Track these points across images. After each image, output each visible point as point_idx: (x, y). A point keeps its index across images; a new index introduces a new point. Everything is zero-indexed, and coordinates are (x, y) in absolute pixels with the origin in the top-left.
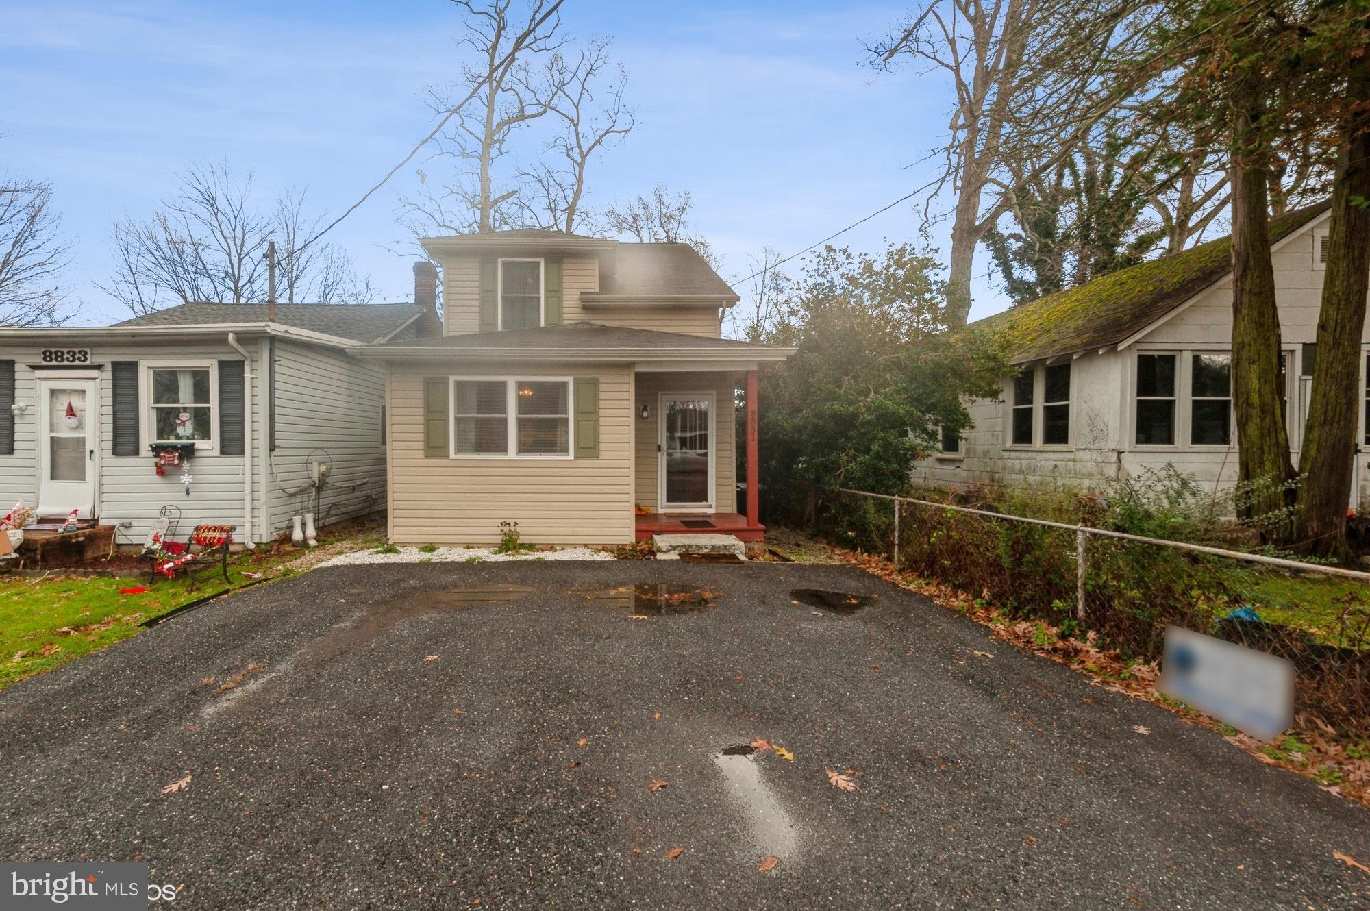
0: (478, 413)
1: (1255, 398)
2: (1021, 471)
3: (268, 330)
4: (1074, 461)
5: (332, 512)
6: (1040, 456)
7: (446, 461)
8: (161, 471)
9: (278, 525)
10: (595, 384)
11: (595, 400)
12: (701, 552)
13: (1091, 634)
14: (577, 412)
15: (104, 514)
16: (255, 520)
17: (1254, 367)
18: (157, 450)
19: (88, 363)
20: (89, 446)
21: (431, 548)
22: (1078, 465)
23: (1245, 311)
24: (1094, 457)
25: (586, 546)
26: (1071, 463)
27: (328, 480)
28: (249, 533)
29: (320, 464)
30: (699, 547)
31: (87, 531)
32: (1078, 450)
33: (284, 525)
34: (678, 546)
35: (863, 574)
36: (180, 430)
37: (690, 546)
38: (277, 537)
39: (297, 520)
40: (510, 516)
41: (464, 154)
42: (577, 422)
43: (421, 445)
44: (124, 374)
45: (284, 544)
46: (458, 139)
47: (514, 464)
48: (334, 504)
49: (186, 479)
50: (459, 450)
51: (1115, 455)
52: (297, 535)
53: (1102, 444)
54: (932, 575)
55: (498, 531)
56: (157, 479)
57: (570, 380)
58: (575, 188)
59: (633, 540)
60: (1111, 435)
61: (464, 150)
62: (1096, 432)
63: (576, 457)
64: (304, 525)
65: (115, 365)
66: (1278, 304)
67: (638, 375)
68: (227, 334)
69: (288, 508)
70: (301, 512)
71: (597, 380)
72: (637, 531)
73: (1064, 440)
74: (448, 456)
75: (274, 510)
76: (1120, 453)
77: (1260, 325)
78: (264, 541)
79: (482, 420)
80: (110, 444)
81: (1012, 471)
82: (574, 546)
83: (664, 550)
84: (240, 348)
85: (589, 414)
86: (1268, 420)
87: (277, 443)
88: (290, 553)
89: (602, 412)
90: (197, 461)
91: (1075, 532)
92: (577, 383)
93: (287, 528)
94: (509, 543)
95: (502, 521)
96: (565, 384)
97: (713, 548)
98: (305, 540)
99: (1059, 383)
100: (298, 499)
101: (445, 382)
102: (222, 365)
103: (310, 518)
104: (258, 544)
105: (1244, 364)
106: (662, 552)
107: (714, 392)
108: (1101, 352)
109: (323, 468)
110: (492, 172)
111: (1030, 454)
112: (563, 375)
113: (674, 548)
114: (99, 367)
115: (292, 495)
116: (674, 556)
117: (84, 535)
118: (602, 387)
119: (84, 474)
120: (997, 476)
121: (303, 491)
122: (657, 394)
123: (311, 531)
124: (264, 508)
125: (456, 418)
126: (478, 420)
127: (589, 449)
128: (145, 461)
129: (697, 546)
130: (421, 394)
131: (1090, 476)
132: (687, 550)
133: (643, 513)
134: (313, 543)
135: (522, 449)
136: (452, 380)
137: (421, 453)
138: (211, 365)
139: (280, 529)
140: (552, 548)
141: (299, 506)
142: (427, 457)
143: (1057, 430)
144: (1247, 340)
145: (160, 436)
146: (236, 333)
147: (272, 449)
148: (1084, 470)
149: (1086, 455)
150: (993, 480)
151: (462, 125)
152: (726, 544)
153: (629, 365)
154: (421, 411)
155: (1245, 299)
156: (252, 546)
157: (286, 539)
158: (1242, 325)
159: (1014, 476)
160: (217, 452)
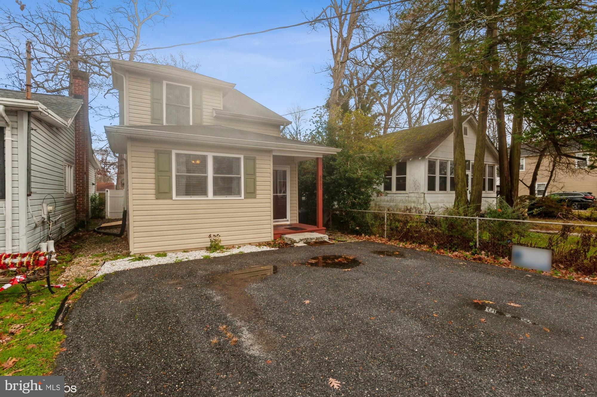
0: (187, 173)
1: (460, 176)
2: (388, 201)
3: (39, 107)
4: (408, 197)
6: (395, 195)
7: (171, 201)
10: (254, 159)
11: (254, 168)
12: (312, 241)
13: (483, 252)
14: (246, 174)
17: (460, 166)
21: (164, 254)
22: (410, 199)
23: (458, 148)
24: (416, 195)
25: (250, 244)
26: (407, 198)
29: (48, 205)
32: (409, 193)
34: (303, 239)
35: (373, 243)
37: (308, 239)
39: (44, 246)
40: (214, 231)
42: (245, 179)
43: (153, 191)
47: (212, 202)
50: (178, 194)
51: (423, 194)
53: (419, 191)
54: (407, 240)
55: (207, 240)
57: (242, 157)
59: (273, 239)
60: (421, 188)
62: (416, 186)
63: (245, 198)
66: (465, 147)
67: (274, 157)
69: (33, 238)
71: (255, 157)
72: (274, 234)
73: (404, 189)
74: (171, 198)
76: (424, 194)
77: (461, 153)
79: (189, 177)
81: (384, 201)
82: (244, 245)
84: (7, 118)
85: (251, 175)
86: (463, 184)
87: (33, 190)
89: (257, 174)
91: (476, 219)
92: (246, 159)
94: (214, 246)
95: (210, 234)
96: (239, 159)
97: (317, 238)
99: (402, 169)
100: (37, 230)
101: (170, 153)
103: (51, 243)
105: (457, 165)
106: (297, 243)
107: (289, 166)
108: (420, 158)
109: (50, 208)
111: (391, 195)
112: (239, 154)
113: (301, 240)
116: (301, 244)
118: (257, 162)
120: (378, 203)
124: (24, 238)
125: (176, 176)
126: (187, 176)
127: (251, 193)
129: (310, 238)
130: (153, 160)
131: (414, 202)
132: (307, 241)
135: (215, 193)
136: (174, 152)
137: (153, 197)
141: (37, 236)
142: (157, 199)
143: (402, 186)
144: (458, 158)
146: (5, 106)
147: (29, 195)
148: (412, 200)
149: (412, 195)
150: (376, 205)
152: (321, 236)
153: (270, 151)
154: (153, 170)
155: (458, 145)
158: (457, 152)
159: (385, 203)
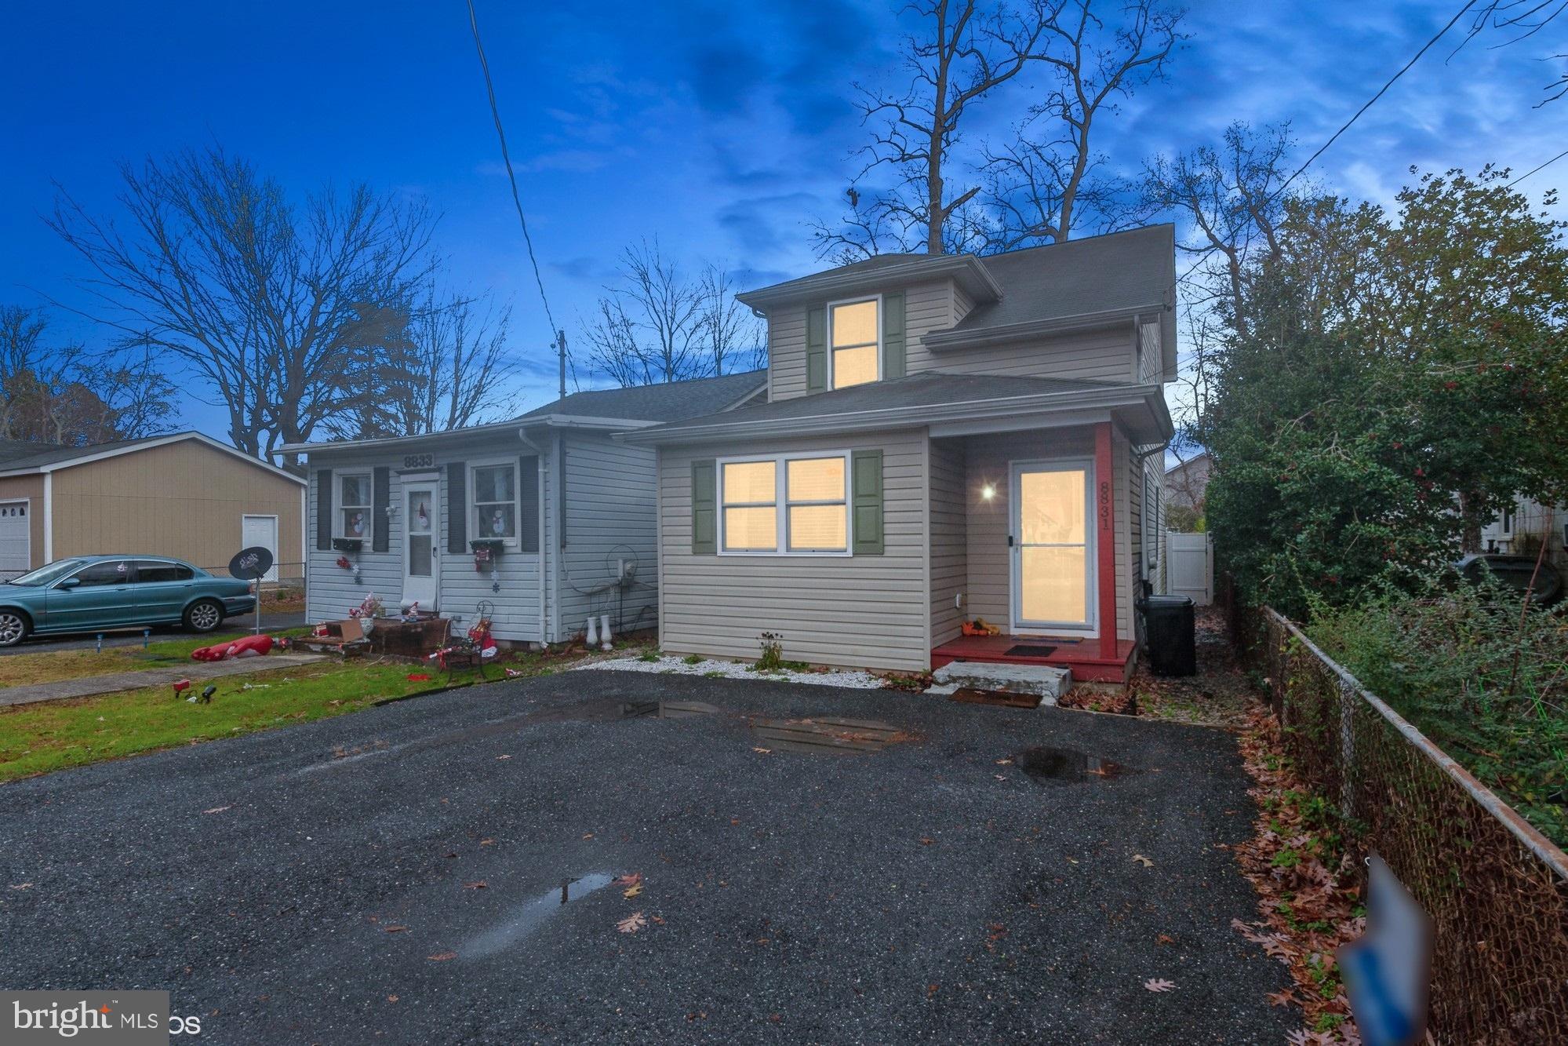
3: (549, 422)
5: (646, 616)
7: (713, 558)
8: (481, 568)
9: (572, 626)
10: (878, 457)
11: (879, 478)
12: (992, 688)
14: (855, 494)
15: (444, 607)
16: (548, 618)
18: (476, 545)
19: (432, 466)
20: (434, 544)
21: (695, 659)
25: (868, 670)
27: (637, 579)
28: (543, 633)
29: (625, 562)
30: (990, 682)
31: (425, 623)
33: (579, 625)
34: (960, 678)
36: (495, 527)
37: (977, 679)
38: (571, 639)
39: (591, 622)
40: (771, 626)
41: (905, 157)
42: (856, 507)
43: (690, 540)
44: (455, 475)
45: (576, 645)
46: (896, 139)
47: (783, 562)
48: (648, 606)
49: (495, 575)
52: (592, 637)
55: (758, 643)
56: (476, 575)
57: (847, 454)
58: (1076, 161)
59: (928, 667)
61: (903, 151)
63: (853, 554)
64: (599, 629)
65: (451, 467)
67: (936, 443)
68: (517, 429)
69: (586, 608)
70: (598, 614)
71: (880, 451)
74: (714, 553)
75: (568, 610)
78: (556, 641)
80: (445, 542)
82: (854, 669)
83: (940, 681)
84: (532, 444)
85: (871, 496)
87: (569, 539)
88: (580, 654)
89: (887, 494)
90: (507, 558)
92: (857, 457)
93: (581, 629)
94: (771, 660)
95: (765, 632)
97: (1010, 683)
98: (600, 643)
100: (595, 600)
101: (713, 466)
102: (523, 460)
103: (605, 621)
104: (551, 644)
106: (938, 684)
109: (628, 566)
110: (944, 172)
112: (838, 448)
113: (954, 680)
114: (439, 470)
115: (590, 595)
116: (951, 690)
117: (422, 626)
118: (887, 461)
119: (430, 568)
121: (605, 590)
122: (1006, 464)
123: (606, 634)
124: (555, 606)
125: (723, 508)
127: (871, 542)
128: (468, 559)
130: (689, 482)
132: (972, 684)
133: (982, 632)
134: (607, 647)
135: (792, 543)
136: (719, 462)
137: (690, 549)
138: (514, 460)
139: (575, 630)
140: (825, 669)
141: (595, 607)
142: (695, 553)
145: (482, 534)
146: (525, 428)
147: (563, 546)
151: (902, 120)
152: (1029, 679)
153: (921, 429)
154: (690, 500)
156: (545, 645)
157: (581, 641)
160: (519, 550)
